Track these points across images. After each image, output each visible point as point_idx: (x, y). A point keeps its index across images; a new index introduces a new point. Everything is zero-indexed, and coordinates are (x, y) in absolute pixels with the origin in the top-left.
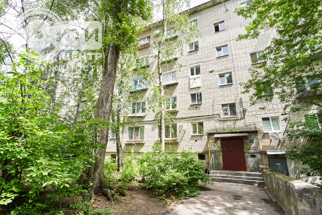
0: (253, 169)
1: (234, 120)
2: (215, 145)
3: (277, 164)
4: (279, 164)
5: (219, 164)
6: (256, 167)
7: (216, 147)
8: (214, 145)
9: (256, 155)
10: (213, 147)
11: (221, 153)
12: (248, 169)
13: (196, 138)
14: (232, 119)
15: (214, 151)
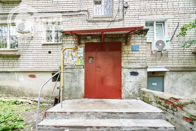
0: (131, 94)
1: (109, 21)
2: (74, 54)
3: (153, 84)
4: (155, 84)
5: (77, 89)
6: (137, 92)
7: (75, 59)
8: (72, 55)
9: (138, 71)
10: (70, 58)
11: (83, 70)
12: (123, 96)
13: (49, 48)
14: (106, 19)
15: (72, 66)
